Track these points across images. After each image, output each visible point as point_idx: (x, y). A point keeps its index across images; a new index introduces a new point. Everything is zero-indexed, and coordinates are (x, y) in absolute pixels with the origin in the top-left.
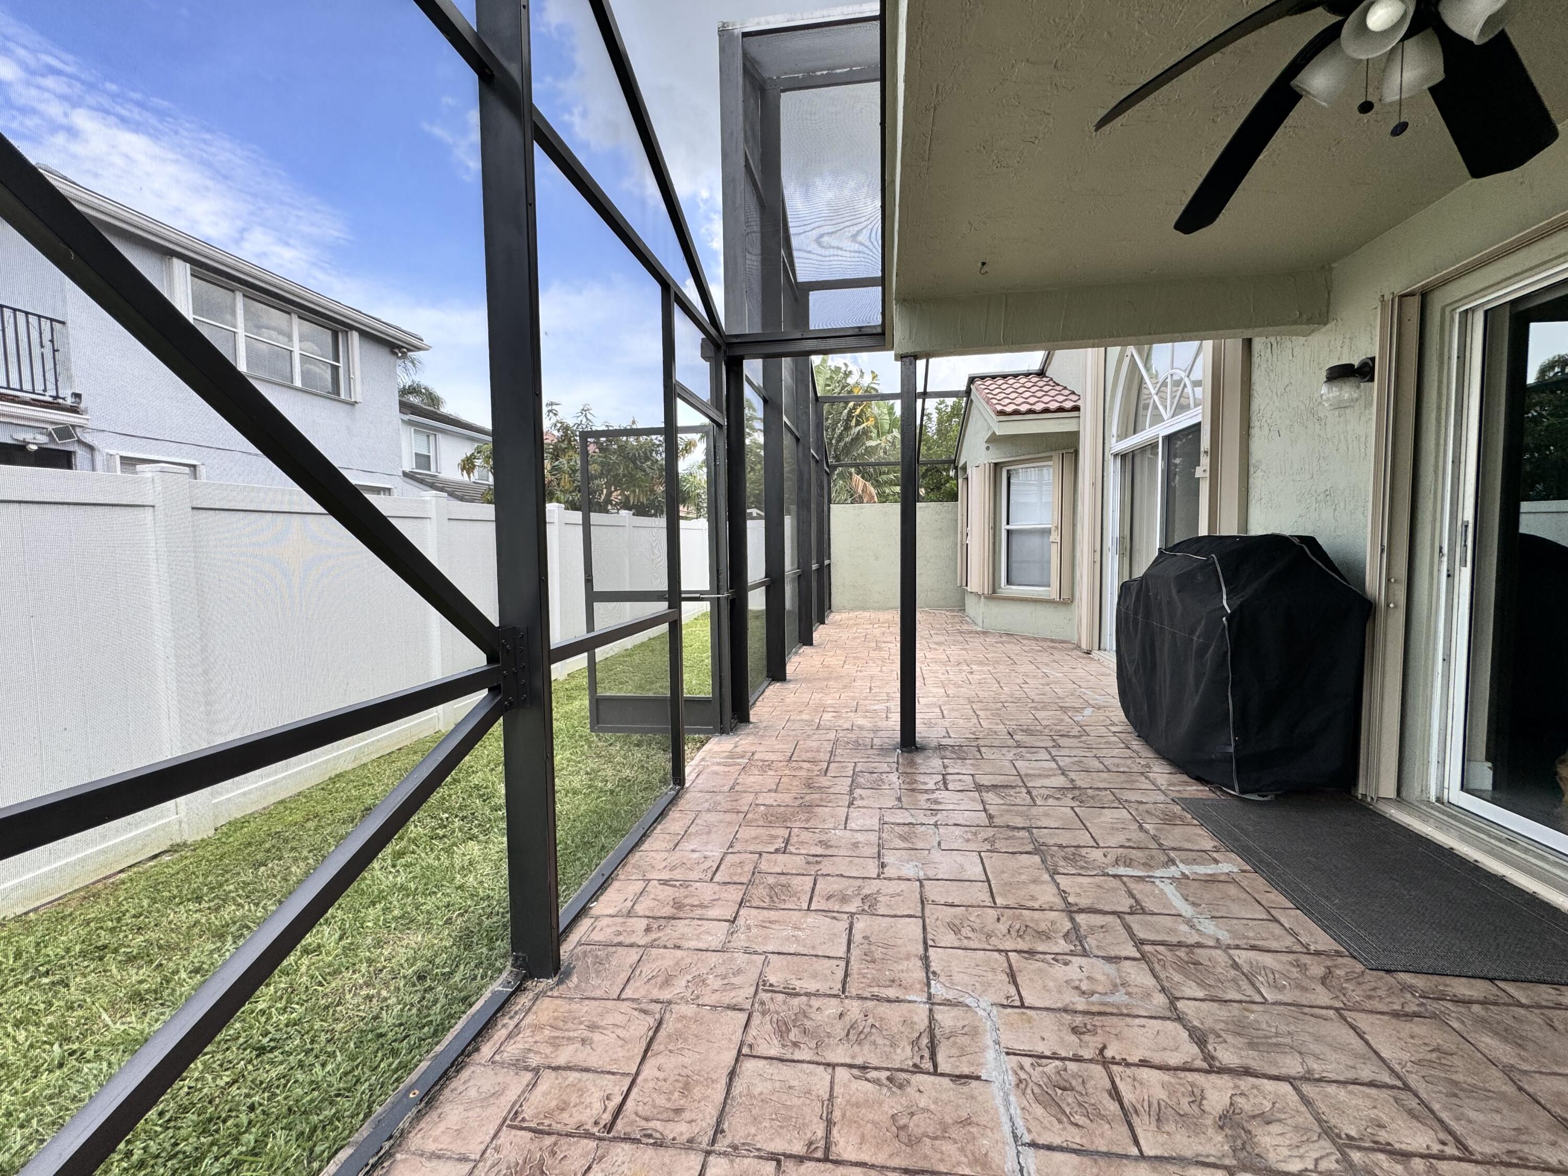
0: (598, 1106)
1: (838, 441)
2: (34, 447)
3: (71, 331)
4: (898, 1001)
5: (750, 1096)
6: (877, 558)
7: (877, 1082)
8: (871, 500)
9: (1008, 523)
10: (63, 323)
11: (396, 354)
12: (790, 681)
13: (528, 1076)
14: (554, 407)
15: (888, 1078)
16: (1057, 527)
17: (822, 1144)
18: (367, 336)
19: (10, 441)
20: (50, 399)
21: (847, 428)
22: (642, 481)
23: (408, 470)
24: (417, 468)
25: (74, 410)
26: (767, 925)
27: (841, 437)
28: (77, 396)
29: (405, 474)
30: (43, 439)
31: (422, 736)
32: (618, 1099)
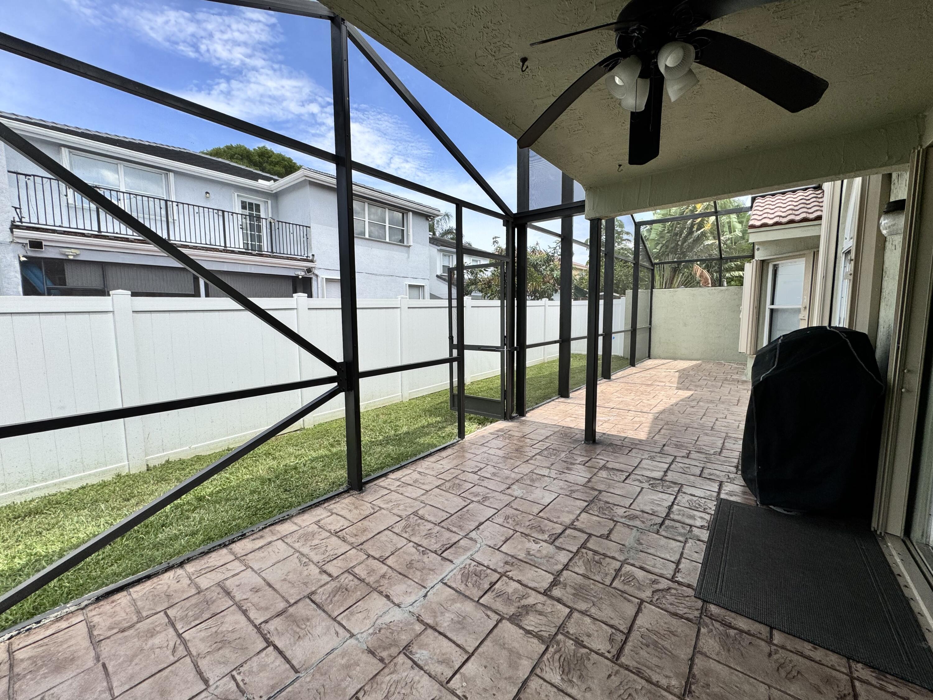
0: (339, 526)
1: (683, 243)
2: (300, 277)
3: (312, 230)
4: (454, 532)
5: (379, 540)
6: (685, 325)
7: (418, 550)
8: (706, 284)
9: (773, 303)
10: (309, 227)
11: (428, 220)
12: (572, 398)
13: (330, 514)
14: (497, 239)
15: (423, 551)
16: (805, 308)
17: (384, 558)
18: (416, 213)
19: (294, 275)
20: (305, 258)
21: (691, 232)
22: (538, 278)
23: (439, 274)
24: (443, 273)
25: (312, 261)
26: (438, 496)
27: (685, 240)
28: (313, 255)
29: (437, 276)
30: (303, 273)
31: (394, 402)
32: (344, 527)
